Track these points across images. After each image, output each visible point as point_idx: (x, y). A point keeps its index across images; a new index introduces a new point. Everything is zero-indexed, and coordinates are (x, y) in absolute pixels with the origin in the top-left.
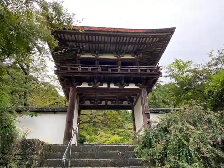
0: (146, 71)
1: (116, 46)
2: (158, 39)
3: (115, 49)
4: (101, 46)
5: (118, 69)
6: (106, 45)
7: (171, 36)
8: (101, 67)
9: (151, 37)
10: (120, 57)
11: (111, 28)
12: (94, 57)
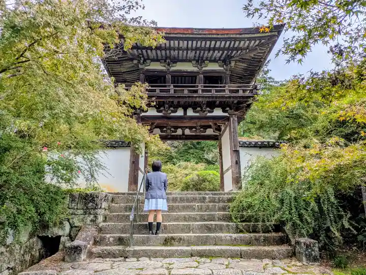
0: (237, 91)
1: (196, 53)
2: (257, 42)
3: (195, 56)
4: (174, 53)
5: (197, 90)
6: (181, 52)
7: (277, 38)
8: (174, 86)
9: (247, 40)
10: (202, 68)
11: (187, 29)
12: (164, 68)
